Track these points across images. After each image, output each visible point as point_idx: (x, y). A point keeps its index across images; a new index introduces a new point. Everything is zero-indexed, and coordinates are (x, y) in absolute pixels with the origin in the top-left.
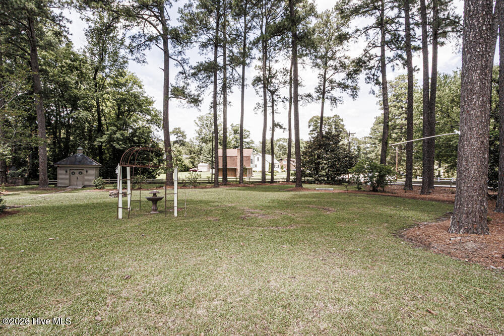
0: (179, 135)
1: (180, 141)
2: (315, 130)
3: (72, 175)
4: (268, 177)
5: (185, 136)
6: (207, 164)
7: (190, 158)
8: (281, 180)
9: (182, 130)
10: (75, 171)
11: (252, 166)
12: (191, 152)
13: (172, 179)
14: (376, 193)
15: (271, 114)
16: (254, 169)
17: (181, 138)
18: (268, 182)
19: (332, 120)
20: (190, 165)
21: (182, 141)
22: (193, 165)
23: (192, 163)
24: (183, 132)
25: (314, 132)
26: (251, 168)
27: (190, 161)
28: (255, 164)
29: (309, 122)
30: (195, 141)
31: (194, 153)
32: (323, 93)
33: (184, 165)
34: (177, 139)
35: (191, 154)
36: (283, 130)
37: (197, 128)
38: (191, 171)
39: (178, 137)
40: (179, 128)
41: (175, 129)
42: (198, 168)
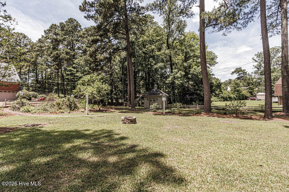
1: (241, 77)
3: (150, 102)
5: (246, 73)
7: (247, 89)
9: (243, 69)
10: (152, 99)
12: (249, 84)
20: (249, 95)
21: (243, 77)
22: (252, 94)
23: (251, 93)
24: (244, 70)
27: (248, 91)
31: (252, 84)
33: (242, 95)
35: (249, 85)
37: (256, 64)
38: (250, 100)
39: (239, 74)
40: (240, 68)
41: (236, 69)
42: (257, 97)
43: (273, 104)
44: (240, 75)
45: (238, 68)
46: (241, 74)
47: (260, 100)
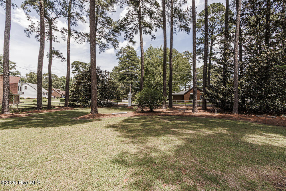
2: (76, 71)
4: (45, 103)
8: (56, 105)
11: (19, 92)
16: (21, 96)
18: (45, 108)
19: (87, 65)
25: (76, 72)
26: (18, 96)
28: (23, 92)
36: (61, 59)
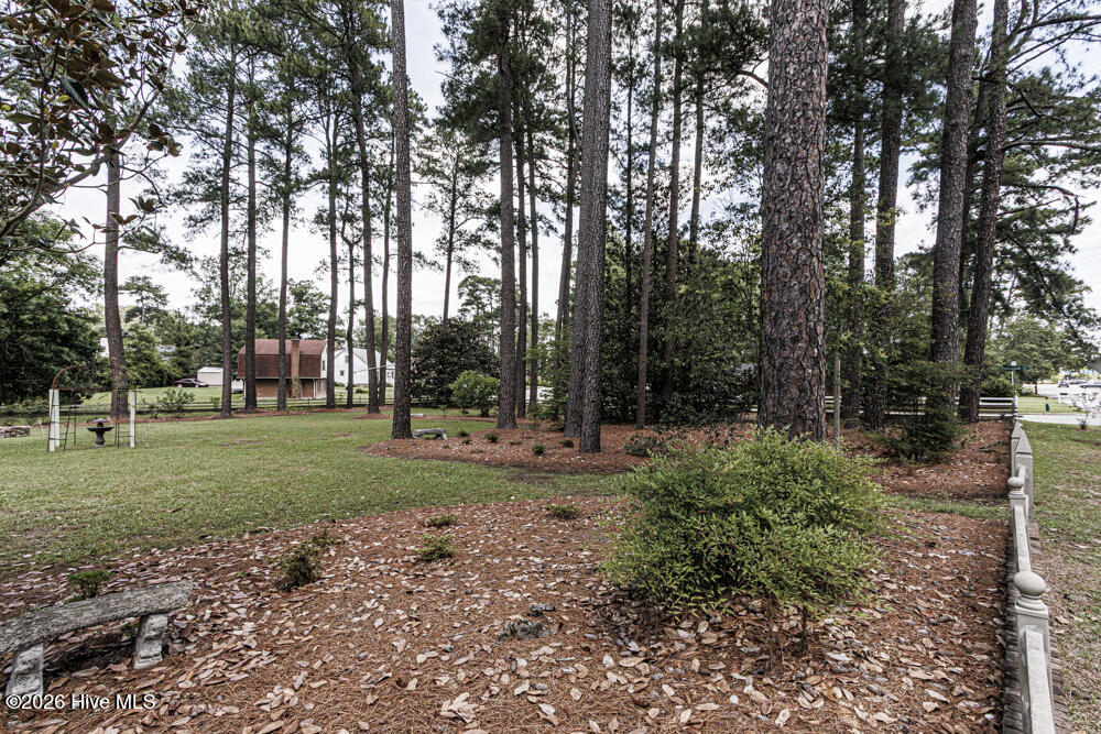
0: (145, 294)
1: (148, 309)
5: (164, 296)
6: (221, 370)
7: (175, 355)
9: (154, 283)
11: (324, 374)
12: (178, 340)
13: (126, 404)
14: (486, 419)
15: (349, 283)
17: (152, 303)
20: (177, 372)
21: (156, 310)
22: (187, 371)
23: (182, 365)
24: (158, 289)
26: (325, 379)
27: (176, 361)
29: (460, 287)
30: (189, 314)
31: (188, 343)
32: (450, 250)
33: (160, 372)
34: (140, 305)
35: (178, 345)
37: (199, 286)
38: (180, 386)
39: (142, 298)
40: (145, 278)
41: (133, 278)
42: (199, 379)
43: (233, 396)
44: (145, 302)
45: (139, 279)
46: (148, 298)
47: (207, 386)
